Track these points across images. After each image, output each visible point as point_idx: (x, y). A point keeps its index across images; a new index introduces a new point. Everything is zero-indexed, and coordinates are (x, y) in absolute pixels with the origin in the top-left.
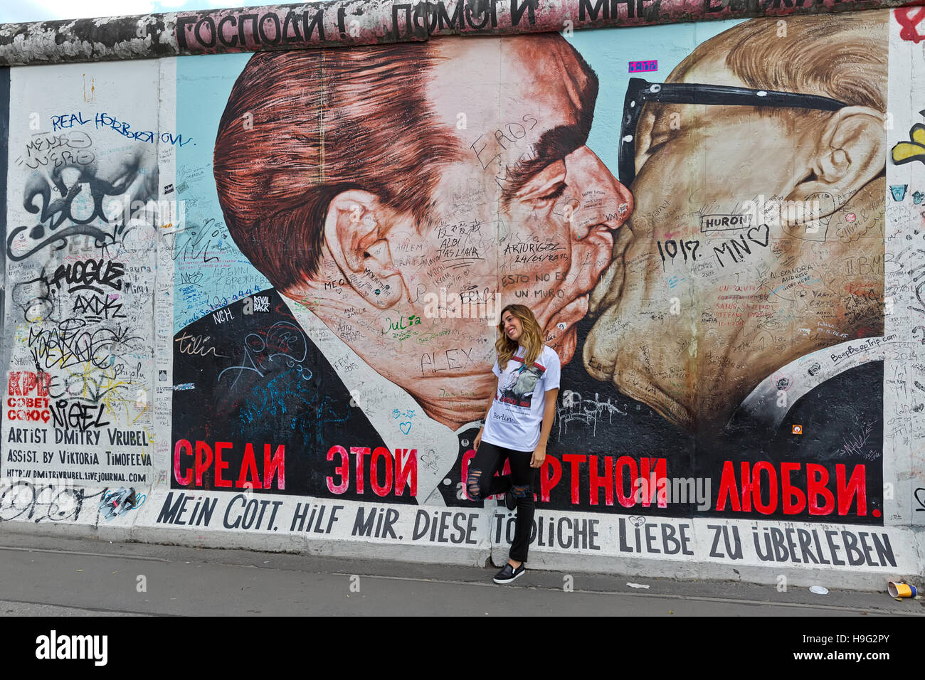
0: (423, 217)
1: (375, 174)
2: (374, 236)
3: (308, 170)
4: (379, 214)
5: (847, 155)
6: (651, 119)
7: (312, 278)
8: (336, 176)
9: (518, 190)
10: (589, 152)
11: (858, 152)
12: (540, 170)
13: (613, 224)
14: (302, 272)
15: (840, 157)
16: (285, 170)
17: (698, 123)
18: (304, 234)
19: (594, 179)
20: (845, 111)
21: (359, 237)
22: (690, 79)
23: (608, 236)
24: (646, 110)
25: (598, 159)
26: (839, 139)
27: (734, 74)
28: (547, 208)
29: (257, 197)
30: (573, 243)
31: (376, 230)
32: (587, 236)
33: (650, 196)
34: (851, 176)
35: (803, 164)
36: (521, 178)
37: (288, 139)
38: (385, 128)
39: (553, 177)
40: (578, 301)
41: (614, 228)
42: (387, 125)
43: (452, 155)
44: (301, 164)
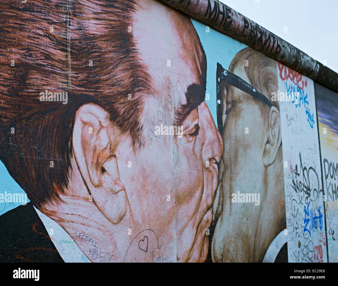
0: (136, 138)
1: (107, 91)
2: (107, 152)
3: (58, 74)
4: (110, 130)
6: (225, 92)
7: (63, 192)
8: (80, 86)
10: (206, 106)
11: (276, 131)
12: (189, 113)
13: (218, 159)
14: (55, 185)
15: (273, 133)
16: (39, 68)
17: (240, 101)
18: (55, 142)
19: (209, 126)
20: (272, 108)
21: (97, 152)
22: (236, 72)
23: (216, 166)
24: (223, 85)
25: (210, 112)
26: (272, 123)
27: (247, 76)
28: (193, 142)
30: (204, 170)
31: (109, 146)
34: (276, 143)
35: (266, 134)
37: (41, 35)
39: (195, 120)
40: (207, 213)
41: (218, 162)
42: (112, 49)
44: (53, 66)
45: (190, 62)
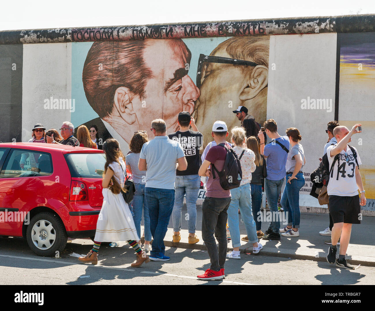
0: (142, 96)
1: (129, 82)
2: (128, 101)
4: (130, 94)
5: (257, 80)
6: (206, 67)
8: (117, 82)
9: (169, 88)
10: (189, 77)
11: (260, 79)
12: (175, 82)
13: (195, 100)
14: (108, 112)
15: (256, 81)
16: (103, 80)
17: (218, 69)
19: (190, 85)
20: (258, 66)
21: (124, 102)
22: (217, 55)
23: (193, 103)
24: (204, 64)
25: (191, 79)
26: (256, 75)
27: (228, 54)
28: (176, 94)
29: (95, 88)
30: (184, 105)
31: (129, 99)
32: (188, 103)
33: (205, 91)
34: (258, 86)
35: (246, 82)
36: (170, 84)
37: (104, 70)
38: (132, 67)
39: (179, 84)
41: (195, 101)
43: (150, 76)
44: (108, 78)
45: (179, 59)
